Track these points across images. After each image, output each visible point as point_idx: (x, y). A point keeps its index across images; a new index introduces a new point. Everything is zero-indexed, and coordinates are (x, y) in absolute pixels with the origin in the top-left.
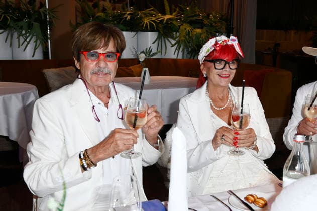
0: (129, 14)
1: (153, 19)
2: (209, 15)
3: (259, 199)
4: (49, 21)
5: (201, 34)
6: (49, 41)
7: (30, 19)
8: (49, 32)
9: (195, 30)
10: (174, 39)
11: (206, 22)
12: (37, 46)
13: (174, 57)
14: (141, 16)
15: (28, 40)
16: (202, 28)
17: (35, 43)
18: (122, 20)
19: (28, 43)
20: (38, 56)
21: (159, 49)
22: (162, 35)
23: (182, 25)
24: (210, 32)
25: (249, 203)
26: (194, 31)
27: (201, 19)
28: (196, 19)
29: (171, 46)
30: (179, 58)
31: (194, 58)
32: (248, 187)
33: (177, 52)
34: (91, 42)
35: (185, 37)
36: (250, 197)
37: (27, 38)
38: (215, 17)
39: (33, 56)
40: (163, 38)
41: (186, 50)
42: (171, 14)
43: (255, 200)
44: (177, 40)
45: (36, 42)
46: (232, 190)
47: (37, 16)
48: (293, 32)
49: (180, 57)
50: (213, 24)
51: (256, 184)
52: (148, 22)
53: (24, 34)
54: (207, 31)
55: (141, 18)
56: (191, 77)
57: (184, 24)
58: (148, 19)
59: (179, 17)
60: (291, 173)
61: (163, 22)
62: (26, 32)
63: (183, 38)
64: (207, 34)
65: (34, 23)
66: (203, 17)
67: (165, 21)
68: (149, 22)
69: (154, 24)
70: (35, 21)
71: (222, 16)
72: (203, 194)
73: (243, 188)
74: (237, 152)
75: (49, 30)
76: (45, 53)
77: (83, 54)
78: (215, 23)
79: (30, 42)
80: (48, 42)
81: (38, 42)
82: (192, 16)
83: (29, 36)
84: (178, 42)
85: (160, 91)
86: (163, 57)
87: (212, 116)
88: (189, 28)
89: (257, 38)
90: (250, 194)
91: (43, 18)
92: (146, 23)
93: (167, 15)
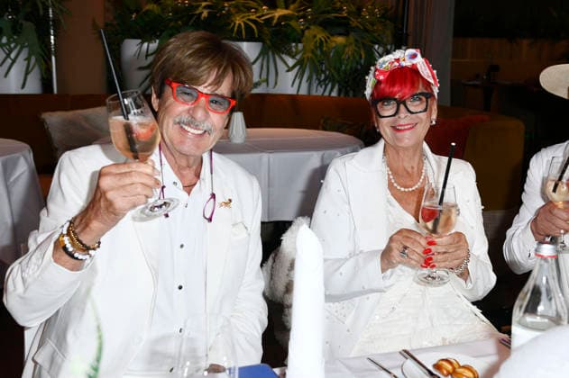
0: (205, 7)
1: (254, 17)
2: (359, 10)
3: (463, 367)
4: (53, 21)
5: (345, 46)
6: (53, 58)
7: (16, 15)
8: (52, 41)
9: (332, 38)
10: (293, 57)
11: (354, 22)
12: (31, 66)
13: (292, 91)
14: (229, 10)
15: (13, 56)
16: (346, 34)
17: (26, 62)
18: (194, 19)
19: (14, 61)
20: (33, 87)
21: (264, 76)
22: (269, 47)
23: (308, 28)
24: (363, 44)
25: (443, 374)
26: (332, 42)
27: (345, 18)
28: (336, 17)
29: (286, 69)
30: (300, 93)
31: (330, 94)
32: (440, 344)
33: (297, 81)
34: (192, 70)
35: (313, 52)
36: (444, 363)
37: (11, 52)
38: (372, 14)
39: (23, 87)
40: (270, 53)
41: (314, 77)
42: (287, 8)
43: (454, 369)
44: (298, 57)
45: (28, 59)
46: (408, 348)
47: (29, 10)
48: (525, 42)
49: (303, 91)
50: (369, 27)
51: (454, 340)
52: (242, 24)
53: (4, 45)
54: (356, 41)
55: (229, 14)
56: (325, 129)
57: (312, 27)
58: (243, 17)
59: (301, 13)
60: (529, 319)
61: (271, 23)
62: (8, 40)
63: (310, 55)
64: (356, 46)
65: (24, 22)
66: (349, 13)
67: (275, 21)
68: (245, 23)
69: (254, 26)
70: (27, 19)
71: (386, 10)
72: (352, 356)
73: (430, 345)
74: (434, 278)
75: (52, 37)
76: (46, 82)
77: (170, 85)
78: (373, 25)
79: (18, 61)
80: (51, 60)
81: (33, 59)
82: (329, 12)
83: (15, 47)
84: (300, 63)
85: (265, 156)
86: (272, 91)
87: (389, 202)
88: (321, 35)
89: (455, 55)
90: (444, 358)
91: (41, 12)
92: (240, 24)
93: (278, 10)
